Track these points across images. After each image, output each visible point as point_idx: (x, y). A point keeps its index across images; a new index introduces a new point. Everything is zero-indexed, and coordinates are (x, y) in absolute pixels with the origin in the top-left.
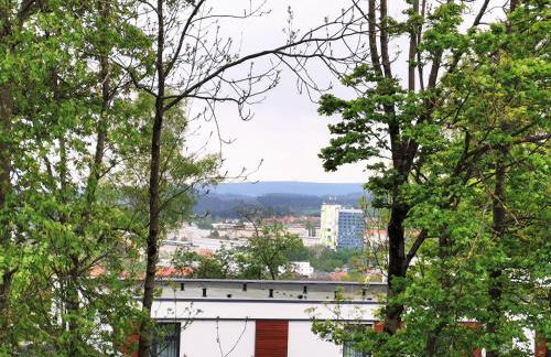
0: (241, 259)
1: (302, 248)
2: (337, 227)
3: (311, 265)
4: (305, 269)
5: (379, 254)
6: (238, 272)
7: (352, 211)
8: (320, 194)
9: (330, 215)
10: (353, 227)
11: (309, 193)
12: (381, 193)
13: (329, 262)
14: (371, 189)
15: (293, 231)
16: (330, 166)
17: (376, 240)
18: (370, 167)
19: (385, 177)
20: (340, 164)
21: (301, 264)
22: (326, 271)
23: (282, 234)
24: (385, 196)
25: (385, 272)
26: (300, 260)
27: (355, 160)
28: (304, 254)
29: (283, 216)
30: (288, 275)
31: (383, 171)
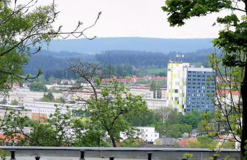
0: (78, 125)
1: (146, 111)
2: (185, 87)
3: (157, 130)
4: (150, 134)
5: (231, 118)
6: (75, 139)
7: (202, 69)
8: (166, 51)
9: (177, 74)
10: (203, 88)
11: (153, 50)
12: (234, 50)
13: (176, 126)
14: (222, 45)
15: (135, 93)
16: (176, 20)
17: (228, 102)
18: (220, 21)
19: (238, 32)
20: (187, 17)
21: (145, 128)
22: (173, 136)
23: (123, 96)
24: (237, 53)
25: (238, 138)
26: (143, 125)
27: (204, 13)
28: (148, 119)
29: (124, 76)
30: (131, 141)
31: (235, 25)
